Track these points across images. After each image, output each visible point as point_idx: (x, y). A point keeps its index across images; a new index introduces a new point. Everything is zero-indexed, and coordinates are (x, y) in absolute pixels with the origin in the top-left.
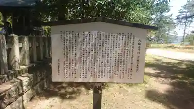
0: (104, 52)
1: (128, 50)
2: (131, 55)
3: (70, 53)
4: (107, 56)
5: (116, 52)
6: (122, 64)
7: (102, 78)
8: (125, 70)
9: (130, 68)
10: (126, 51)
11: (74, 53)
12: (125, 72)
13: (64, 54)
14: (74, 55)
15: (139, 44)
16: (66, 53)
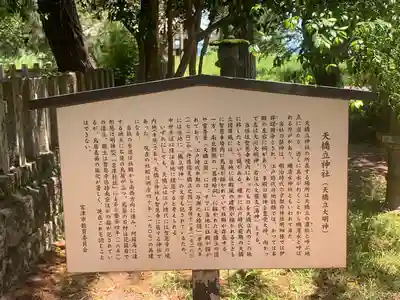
0: (218, 177)
1: (290, 165)
2: (303, 180)
3: (115, 183)
4: (227, 188)
5: (256, 173)
6: (278, 210)
7: (217, 255)
8: (287, 227)
9: (303, 222)
10: (286, 169)
11: (127, 184)
12: (286, 233)
13: (99, 188)
14: (128, 191)
15: (326, 146)
16: (102, 185)
